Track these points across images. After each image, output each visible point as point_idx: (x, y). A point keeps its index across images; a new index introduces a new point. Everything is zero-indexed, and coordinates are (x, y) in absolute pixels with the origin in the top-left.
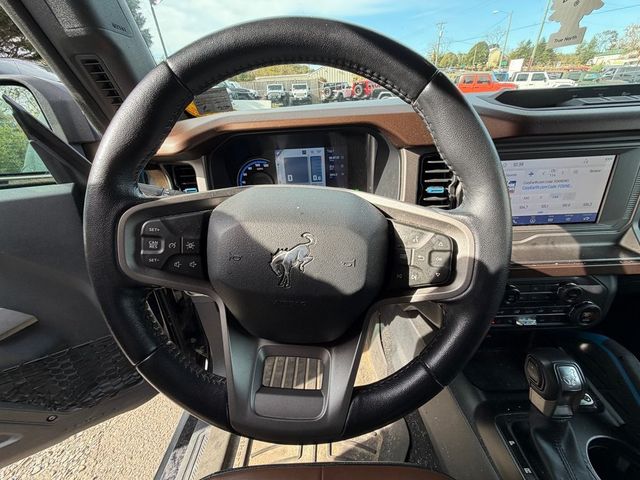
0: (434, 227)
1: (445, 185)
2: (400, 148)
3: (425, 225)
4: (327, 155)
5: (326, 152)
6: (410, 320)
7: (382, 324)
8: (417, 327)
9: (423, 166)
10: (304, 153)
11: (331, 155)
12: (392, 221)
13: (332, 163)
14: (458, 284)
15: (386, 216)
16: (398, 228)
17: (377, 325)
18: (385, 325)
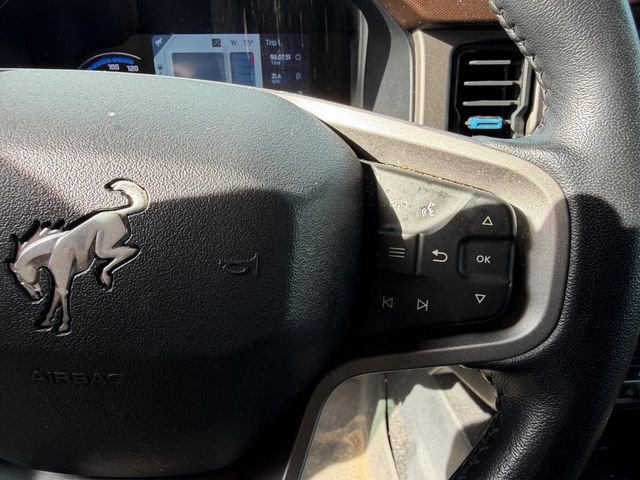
0: (472, 181)
1: (505, 113)
2: (410, 30)
3: (452, 176)
4: (266, 51)
5: (262, 43)
6: (440, 393)
7: (391, 402)
8: (453, 406)
9: (460, 70)
10: (216, 43)
11: (274, 50)
12: (373, 165)
13: (277, 69)
14: (529, 323)
15: (360, 153)
16: (384, 179)
17: (381, 404)
18: (396, 403)
